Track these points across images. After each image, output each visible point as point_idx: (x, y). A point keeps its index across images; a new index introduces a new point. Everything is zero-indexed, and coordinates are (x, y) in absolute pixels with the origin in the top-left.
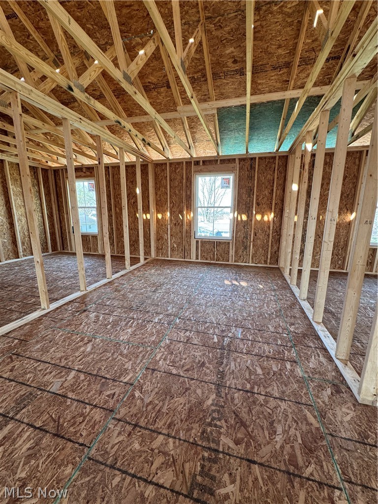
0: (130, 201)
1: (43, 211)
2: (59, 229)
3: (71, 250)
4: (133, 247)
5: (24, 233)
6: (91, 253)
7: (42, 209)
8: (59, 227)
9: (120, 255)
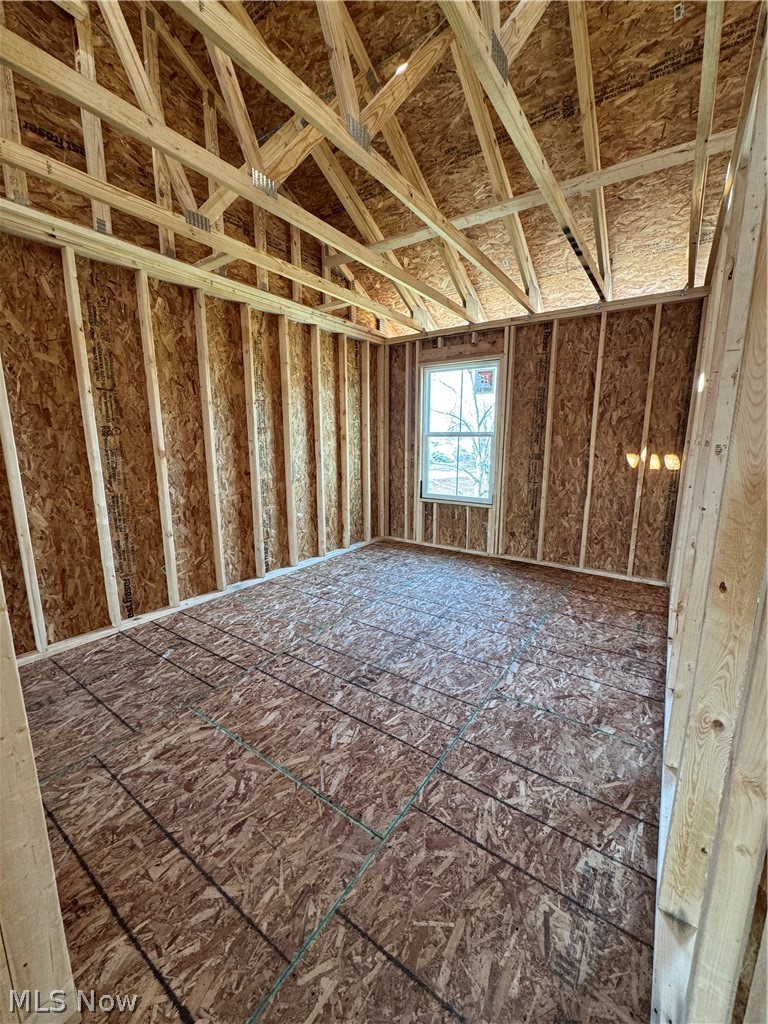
0: (607, 416)
1: (364, 443)
2: (387, 486)
3: (411, 538)
4: (598, 547)
5: (330, 496)
6: (462, 550)
7: (361, 440)
8: (387, 481)
9: (551, 564)
